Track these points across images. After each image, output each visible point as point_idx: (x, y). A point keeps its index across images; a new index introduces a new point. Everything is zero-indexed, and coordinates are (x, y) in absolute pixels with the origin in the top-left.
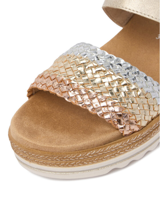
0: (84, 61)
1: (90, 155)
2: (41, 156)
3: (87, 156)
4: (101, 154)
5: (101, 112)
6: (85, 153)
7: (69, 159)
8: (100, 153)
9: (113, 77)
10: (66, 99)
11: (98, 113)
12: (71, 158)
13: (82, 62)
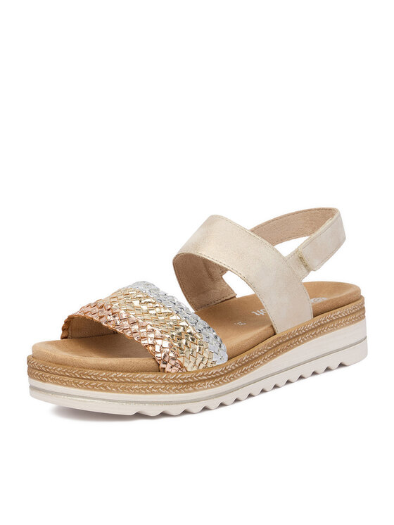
0: (141, 296)
1: (115, 377)
2: (59, 369)
3: (111, 378)
4: (129, 380)
5: (146, 342)
6: (110, 373)
7: (90, 376)
8: (129, 378)
9: (162, 309)
10: (104, 324)
11: (142, 342)
12: (92, 375)
13: (138, 296)
